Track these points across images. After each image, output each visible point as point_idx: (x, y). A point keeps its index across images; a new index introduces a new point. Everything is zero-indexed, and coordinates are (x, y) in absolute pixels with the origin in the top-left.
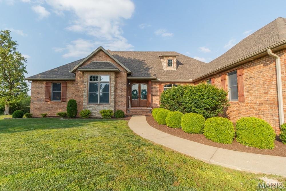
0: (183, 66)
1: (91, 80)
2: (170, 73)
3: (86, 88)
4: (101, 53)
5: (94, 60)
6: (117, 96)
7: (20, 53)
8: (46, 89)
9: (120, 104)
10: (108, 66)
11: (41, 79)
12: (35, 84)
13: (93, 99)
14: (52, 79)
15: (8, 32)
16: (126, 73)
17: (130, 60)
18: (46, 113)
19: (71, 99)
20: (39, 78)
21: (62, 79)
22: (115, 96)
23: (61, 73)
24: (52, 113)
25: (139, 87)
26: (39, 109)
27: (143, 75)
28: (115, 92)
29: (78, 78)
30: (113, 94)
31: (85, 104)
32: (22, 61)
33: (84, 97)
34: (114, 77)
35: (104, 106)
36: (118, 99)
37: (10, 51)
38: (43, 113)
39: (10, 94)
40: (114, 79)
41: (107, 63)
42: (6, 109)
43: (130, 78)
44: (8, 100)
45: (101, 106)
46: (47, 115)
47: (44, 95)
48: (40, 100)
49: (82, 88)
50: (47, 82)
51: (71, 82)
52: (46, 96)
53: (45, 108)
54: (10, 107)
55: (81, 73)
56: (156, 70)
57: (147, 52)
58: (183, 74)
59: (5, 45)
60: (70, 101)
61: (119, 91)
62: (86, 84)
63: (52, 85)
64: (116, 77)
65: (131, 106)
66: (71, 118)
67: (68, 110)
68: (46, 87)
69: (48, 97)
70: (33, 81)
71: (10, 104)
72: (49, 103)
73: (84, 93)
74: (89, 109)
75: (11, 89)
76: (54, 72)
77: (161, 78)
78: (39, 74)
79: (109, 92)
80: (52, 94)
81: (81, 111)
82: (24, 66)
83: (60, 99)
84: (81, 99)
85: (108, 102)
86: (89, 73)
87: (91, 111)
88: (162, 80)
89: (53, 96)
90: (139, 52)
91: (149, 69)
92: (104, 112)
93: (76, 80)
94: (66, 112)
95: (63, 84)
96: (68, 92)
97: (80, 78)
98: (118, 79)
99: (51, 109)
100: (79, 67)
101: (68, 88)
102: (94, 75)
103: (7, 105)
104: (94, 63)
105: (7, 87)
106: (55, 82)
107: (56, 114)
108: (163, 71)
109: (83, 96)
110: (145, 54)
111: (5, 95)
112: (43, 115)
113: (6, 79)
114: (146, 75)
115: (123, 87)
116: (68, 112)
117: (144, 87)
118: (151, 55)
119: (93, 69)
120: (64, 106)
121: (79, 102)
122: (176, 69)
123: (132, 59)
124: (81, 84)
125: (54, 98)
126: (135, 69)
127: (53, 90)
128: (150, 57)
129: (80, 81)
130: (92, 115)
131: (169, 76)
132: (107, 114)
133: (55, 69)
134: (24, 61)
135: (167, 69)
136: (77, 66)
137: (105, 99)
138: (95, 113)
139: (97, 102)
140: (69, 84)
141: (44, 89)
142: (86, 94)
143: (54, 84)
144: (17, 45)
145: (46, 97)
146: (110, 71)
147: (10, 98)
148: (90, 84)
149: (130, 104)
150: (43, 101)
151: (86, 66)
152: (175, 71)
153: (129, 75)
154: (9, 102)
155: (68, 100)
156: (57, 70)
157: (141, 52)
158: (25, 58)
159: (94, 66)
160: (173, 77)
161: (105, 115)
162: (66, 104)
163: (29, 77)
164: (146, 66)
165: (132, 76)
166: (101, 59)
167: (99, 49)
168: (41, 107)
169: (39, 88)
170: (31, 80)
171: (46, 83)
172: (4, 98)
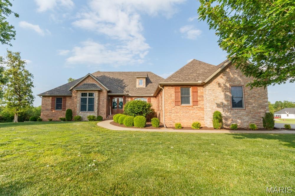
0: (152, 84)
1: (82, 96)
2: (141, 90)
3: (79, 101)
4: (90, 78)
5: (85, 82)
6: (100, 106)
7: (27, 70)
8: (52, 102)
9: (102, 112)
10: (93, 87)
11: (49, 95)
12: (45, 98)
13: (83, 108)
14: (56, 95)
15: (18, 54)
16: (106, 91)
17: (114, 80)
18: (51, 118)
19: (69, 108)
20: (47, 95)
21: (63, 95)
22: (98, 106)
23: (62, 90)
24: (56, 118)
25: (118, 100)
26: (47, 116)
27: (119, 92)
28: (99, 104)
29: (74, 95)
30: (97, 105)
31: (78, 112)
32: (29, 77)
33: (78, 107)
34: (97, 94)
35: (91, 113)
36: (100, 109)
37: (19, 69)
38: (50, 118)
40: (97, 96)
41: (93, 84)
42: (15, 118)
43: (109, 94)
44: (17, 110)
45: (88, 113)
46: (52, 120)
47: (51, 106)
48: (47, 110)
49: (76, 102)
50: (53, 97)
51: (69, 97)
52: (52, 106)
53: (51, 115)
54: (18, 116)
55: (76, 91)
56: (131, 88)
57: (129, 72)
58: (149, 90)
59: (16, 64)
60: (68, 110)
61: (101, 103)
62: (79, 98)
63: (56, 99)
64: (99, 94)
65: (112, 114)
66: (68, 121)
67: (66, 116)
68: (52, 100)
69: (53, 108)
70: (43, 96)
72: (53, 111)
73: (77, 105)
74: (80, 115)
75: (20, 100)
76: (58, 90)
77: (132, 94)
78: (47, 92)
79: (94, 104)
80: (56, 105)
81: (75, 117)
82: (32, 81)
83: (61, 109)
84: (76, 109)
85: (93, 110)
86: (81, 91)
87: (81, 117)
88: (132, 95)
90: (123, 72)
91: (126, 86)
92: (89, 117)
93: (72, 96)
94: (65, 117)
95: (63, 99)
96: (66, 104)
97: (75, 94)
98: (101, 95)
99: (55, 116)
100: (74, 87)
101: (67, 101)
102: (84, 92)
103: (16, 114)
104: (84, 84)
105: (17, 99)
106: (58, 97)
107: (58, 119)
108: (135, 88)
109: (76, 106)
110: (127, 74)
112: (50, 119)
113: (16, 92)
114: (121, 92)
115: (104, 101)
116: (66, 117)
117: (121, 100)
118: (131, 75)
119: (83, 89)
120: (64, 114)
121: (74, 111)
122: (145, 87)
123: (116, 78)
124: (75, 99)
125: (57, 108)
126: (115, 87)
127: (57, 103)
128: (130, 76)
129: (75, 96)
130: (82, 120)
131: (138, 92)
132: (91, 118)
133: (58, 88)
134: (31, 77)
135: (139, 87)
136: (73, 87)
137: (91, 109)
138: (84, 118)
139: (86, 110)
140: (67, 99)
143: (57, 98)
144: (26, 64)
145: (52, 108)
146: (95, 90)
147: (19, 108)
148: (82, 98)
149: (111, 112)
150: (50, 110)
151: (79, 86)
152: (144, 88)
153: (109, 92)
154: (18, 112)
155: (67, 109)
156: (59, 88)
157: (124, 72)
158: (32, 74)
159: (85, 86)
160: (141, 93)
161: (90, 119)
162: (65, 112)
163: (41, 94)
164: (124, 84)
165: (111, 93)
166: (90, 82)
167: (88, 75)
168: (48, 114)
169: (47, 101)
170: (41, 96)
172: (14, 108)
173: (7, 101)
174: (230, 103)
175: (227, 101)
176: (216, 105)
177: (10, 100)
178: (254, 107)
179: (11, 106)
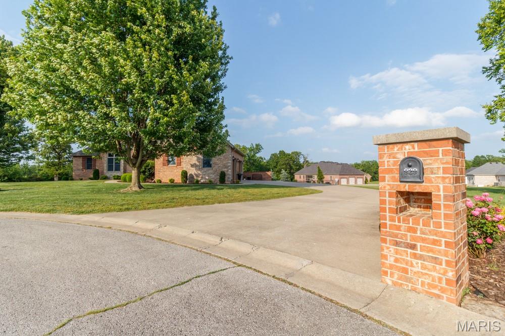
1: (109, 156)
3: (106, 161)
8: (83, 162)
11: (80, 155)
12: (76, 158)
13: (110, 168)
14: (86, 155)
18: (82, 178)
19: (97, 169)
20: (78, 155)
24: (86, 178)
31: (105, 171)
33: (105, 167)
35: (117, 173)
36: (127, 169)
39: (59, 164)
44: (57, 170)
45: (115, 173)
48: (79, 170)
49: (104, 161)
52: (82, 166)
53: (82, 174)
62: (106, 158)
63: (86, 159)
66: (95, 179)
67: (93, 175)
68: (83, 160)
69: (84, 168)
70: (74, 156)
71: (59, 174)
72: (84, 171)
74: (107, 174)
75: (59, 159)
80: (86, 165)
81: (102, 175)
83: (91, 169)
84: (103, 169)
85: (120, 170)
87: (108, 176)
89: (88, 166)
92: (115, 176)
96: (96, 164)
99: (86, 175)
101: (97, 162)
102: (110, 153)
103: (56, 174)
105: (55, 158)
106: (87, 157)
107: (88, 178)
111: (55, 165)
112: (80, 179)
113: (54, 150)
116: (93, 177)
121: (101, 171)
124: (103, 159)
125: (88, 168)
127: (87, 162)
129: (103, 157)
130: (108, 178)
137: (118, 169)
138: (110, 177)
139: (113, 170)
141: (81, 162)
142: (106, 165)
147: (59, 167)
148: (109, 159)
150: (81, 170)
155: (95, 169)
162: (93, 172)
168: (79, 174)
169: (78, 161)
171: (83, 158)
172: (53, 169)
173: (45, 160)
174: (201, 164)
175: (199, 162)
176: (190, 166)
177: (47, 158)
178: (219, 167)
179: (50, 165)
